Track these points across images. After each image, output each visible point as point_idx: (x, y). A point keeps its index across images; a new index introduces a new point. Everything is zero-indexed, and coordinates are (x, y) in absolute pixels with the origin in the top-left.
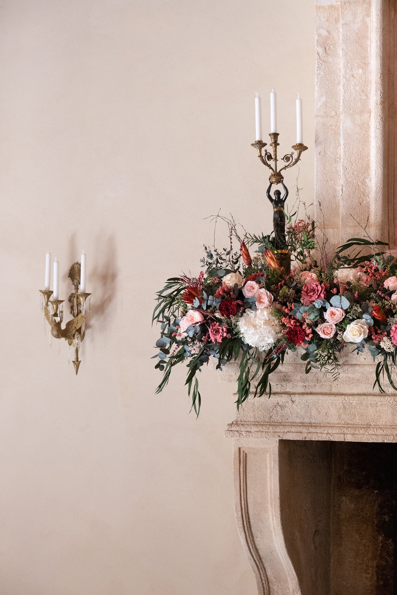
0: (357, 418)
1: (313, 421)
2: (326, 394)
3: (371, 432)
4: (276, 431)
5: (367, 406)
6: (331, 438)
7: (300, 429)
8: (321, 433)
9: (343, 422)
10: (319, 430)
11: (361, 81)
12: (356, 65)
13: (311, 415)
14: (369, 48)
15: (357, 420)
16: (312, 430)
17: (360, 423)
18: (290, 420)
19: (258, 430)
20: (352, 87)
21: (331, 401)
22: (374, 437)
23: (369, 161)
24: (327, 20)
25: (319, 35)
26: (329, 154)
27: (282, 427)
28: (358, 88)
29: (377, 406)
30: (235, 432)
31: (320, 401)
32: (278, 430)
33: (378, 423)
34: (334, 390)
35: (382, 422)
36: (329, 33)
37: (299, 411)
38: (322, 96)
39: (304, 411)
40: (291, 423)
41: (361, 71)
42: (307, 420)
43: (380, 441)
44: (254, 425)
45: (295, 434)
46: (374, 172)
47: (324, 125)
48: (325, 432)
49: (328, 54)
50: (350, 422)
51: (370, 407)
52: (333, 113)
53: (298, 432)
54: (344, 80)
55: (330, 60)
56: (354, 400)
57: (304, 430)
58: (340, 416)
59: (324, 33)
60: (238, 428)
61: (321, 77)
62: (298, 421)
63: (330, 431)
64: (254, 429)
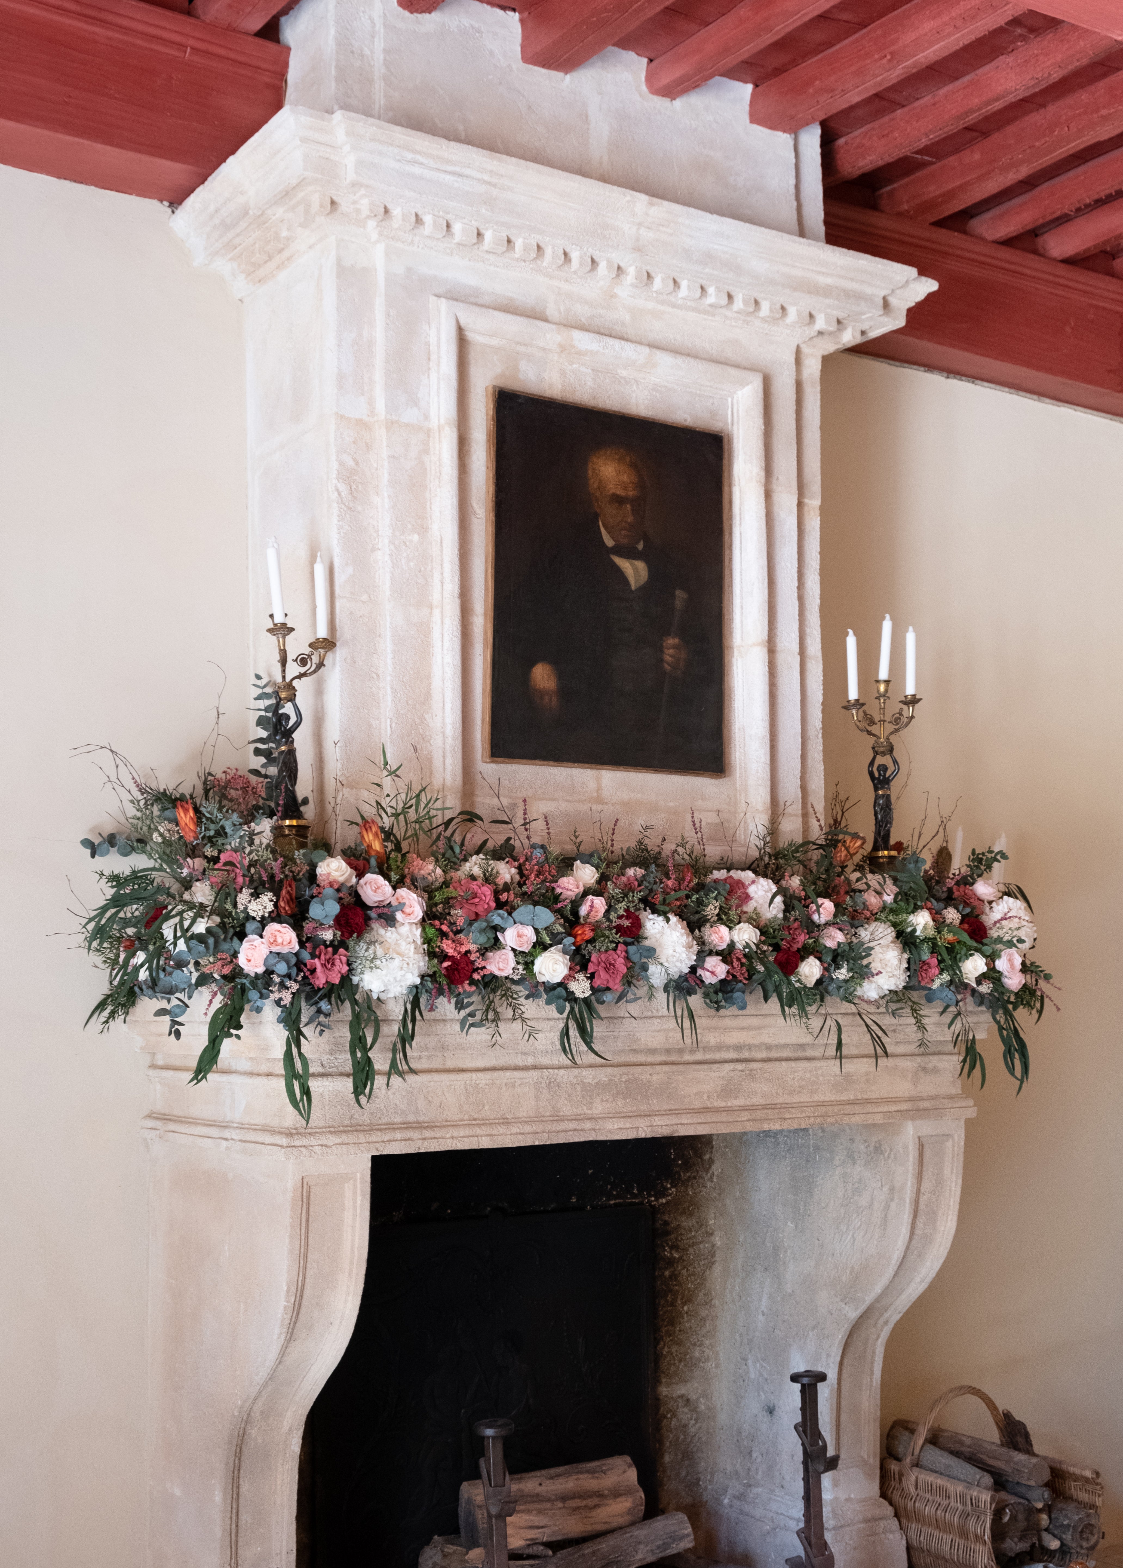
0: (487, 1107)
1: (421, 1118)
2: (437, 1071)
3: (515, 1130)
4: (370, 1140)
5: (500, 1088)
6: (458, 1145)
7: (410, 1134)
8: (443, 1138)
9: (466, 1117)
10: (438, 1133)
11: (417, 554)
12: (409, 526)
13: (417, 1109)
14: (428, 504)
15: (487, 1112)
16: (428, 1134)
17: (492, 1117)
18: (385, 1120)
19: (339, 1141)
20: (403, 561)
21: (448, 1083)
22: (520, 1137)
23: (430, 684)
24: (354, 443)
25: (341, 464)
26: (361, 663)
27: (379, 1133)
28: (412, 564)
29: (514, 1086)
30: (303, 1149)
31: (432, 1084)
32: (374, 1138)
33: (518, 1115)
34: (450, 1064)
35: (522, 1113)
36: (357, 464)
37: (398, 1102)
38: (347, 564)
39: (405, 1102)
40: (387, 1124)
41: (416, 537)
42: (411, 1118)
43: (529, 1143)
44: (331, 1132)
45: (403, 1143)
46: (450, 705)
47: (351, 613)
48: (448, 1136)
49: (355, 498)
50: (476, 1116)
51: (504, 1089)
52: (365, 597)
53: (405, 1140)
54: (392, 547)
55: (359, 508)
56: (483, 1079)
57: (415, 1135)
58: (461, 1107)
59: (351, 463)
60: (305, 1142)
61: (345, 533)
62: (398, 1119)
63: (456, 1134)
64: (332, 1140)
